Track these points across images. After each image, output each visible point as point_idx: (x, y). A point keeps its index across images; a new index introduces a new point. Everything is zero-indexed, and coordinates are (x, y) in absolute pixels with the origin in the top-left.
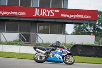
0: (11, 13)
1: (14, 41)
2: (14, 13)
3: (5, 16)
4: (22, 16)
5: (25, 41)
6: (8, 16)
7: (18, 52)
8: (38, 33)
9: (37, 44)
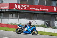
0: (41, 9)
1: (42, 25)
2: (42, 9)
3: (37, 11)
4: (46, 11)
5: (47, 25)
6: (38, 11)
7: (44, 31)
8: (55, 21)
9: (55, 27)
